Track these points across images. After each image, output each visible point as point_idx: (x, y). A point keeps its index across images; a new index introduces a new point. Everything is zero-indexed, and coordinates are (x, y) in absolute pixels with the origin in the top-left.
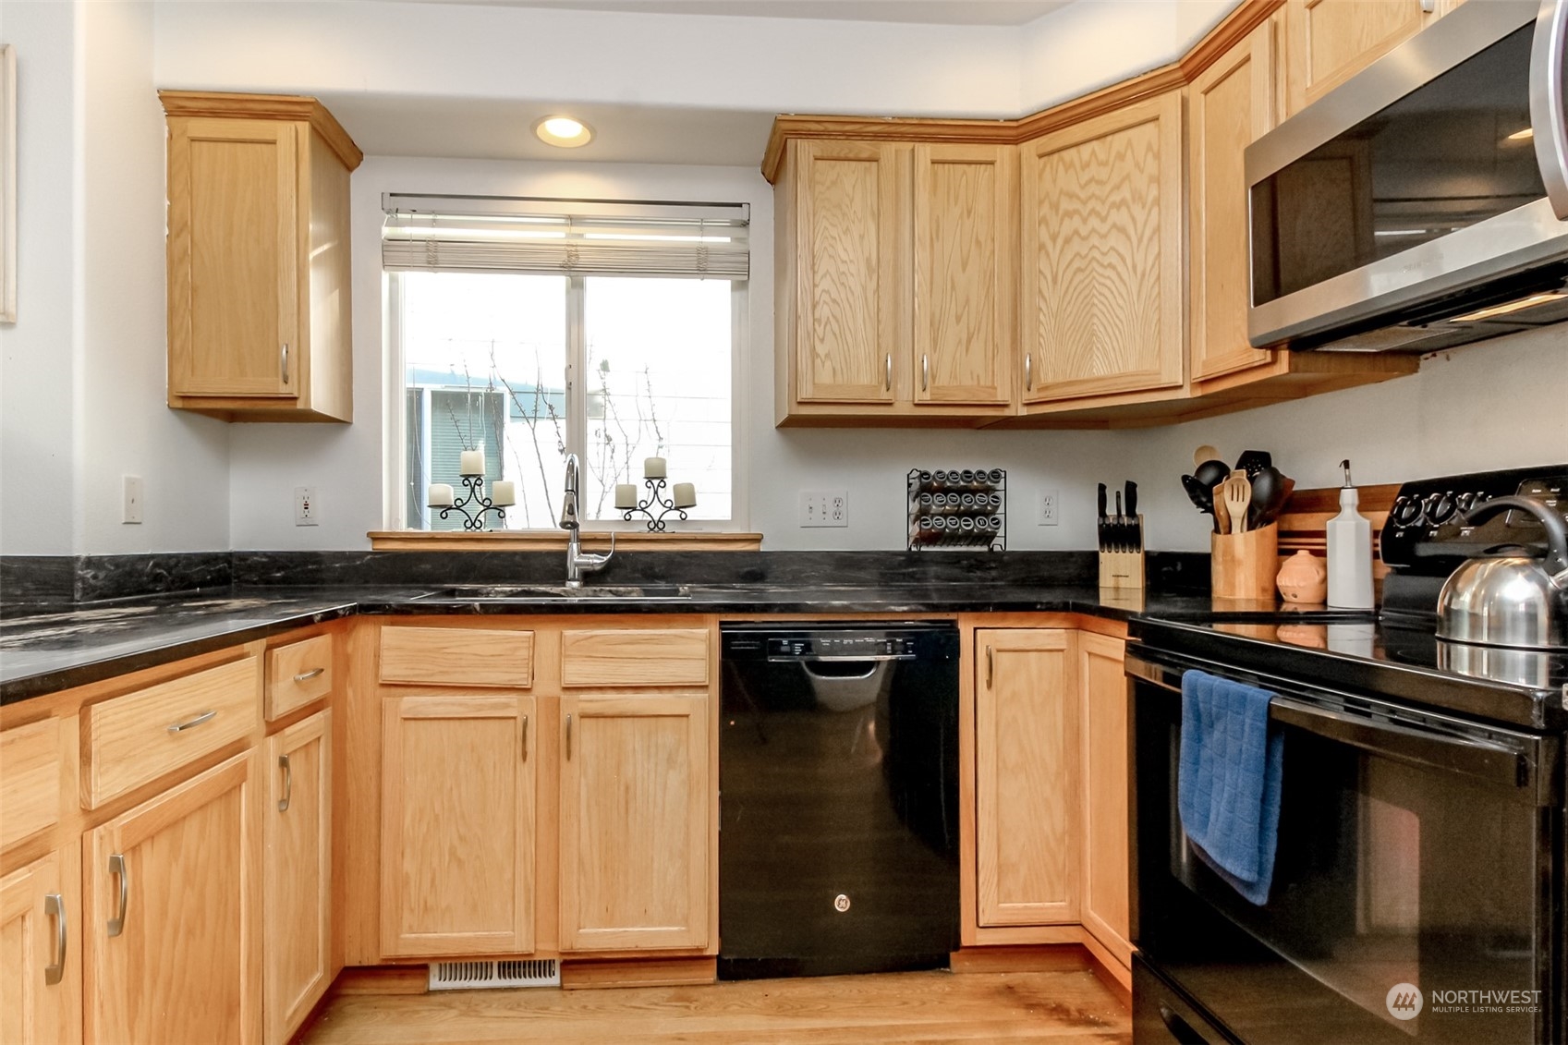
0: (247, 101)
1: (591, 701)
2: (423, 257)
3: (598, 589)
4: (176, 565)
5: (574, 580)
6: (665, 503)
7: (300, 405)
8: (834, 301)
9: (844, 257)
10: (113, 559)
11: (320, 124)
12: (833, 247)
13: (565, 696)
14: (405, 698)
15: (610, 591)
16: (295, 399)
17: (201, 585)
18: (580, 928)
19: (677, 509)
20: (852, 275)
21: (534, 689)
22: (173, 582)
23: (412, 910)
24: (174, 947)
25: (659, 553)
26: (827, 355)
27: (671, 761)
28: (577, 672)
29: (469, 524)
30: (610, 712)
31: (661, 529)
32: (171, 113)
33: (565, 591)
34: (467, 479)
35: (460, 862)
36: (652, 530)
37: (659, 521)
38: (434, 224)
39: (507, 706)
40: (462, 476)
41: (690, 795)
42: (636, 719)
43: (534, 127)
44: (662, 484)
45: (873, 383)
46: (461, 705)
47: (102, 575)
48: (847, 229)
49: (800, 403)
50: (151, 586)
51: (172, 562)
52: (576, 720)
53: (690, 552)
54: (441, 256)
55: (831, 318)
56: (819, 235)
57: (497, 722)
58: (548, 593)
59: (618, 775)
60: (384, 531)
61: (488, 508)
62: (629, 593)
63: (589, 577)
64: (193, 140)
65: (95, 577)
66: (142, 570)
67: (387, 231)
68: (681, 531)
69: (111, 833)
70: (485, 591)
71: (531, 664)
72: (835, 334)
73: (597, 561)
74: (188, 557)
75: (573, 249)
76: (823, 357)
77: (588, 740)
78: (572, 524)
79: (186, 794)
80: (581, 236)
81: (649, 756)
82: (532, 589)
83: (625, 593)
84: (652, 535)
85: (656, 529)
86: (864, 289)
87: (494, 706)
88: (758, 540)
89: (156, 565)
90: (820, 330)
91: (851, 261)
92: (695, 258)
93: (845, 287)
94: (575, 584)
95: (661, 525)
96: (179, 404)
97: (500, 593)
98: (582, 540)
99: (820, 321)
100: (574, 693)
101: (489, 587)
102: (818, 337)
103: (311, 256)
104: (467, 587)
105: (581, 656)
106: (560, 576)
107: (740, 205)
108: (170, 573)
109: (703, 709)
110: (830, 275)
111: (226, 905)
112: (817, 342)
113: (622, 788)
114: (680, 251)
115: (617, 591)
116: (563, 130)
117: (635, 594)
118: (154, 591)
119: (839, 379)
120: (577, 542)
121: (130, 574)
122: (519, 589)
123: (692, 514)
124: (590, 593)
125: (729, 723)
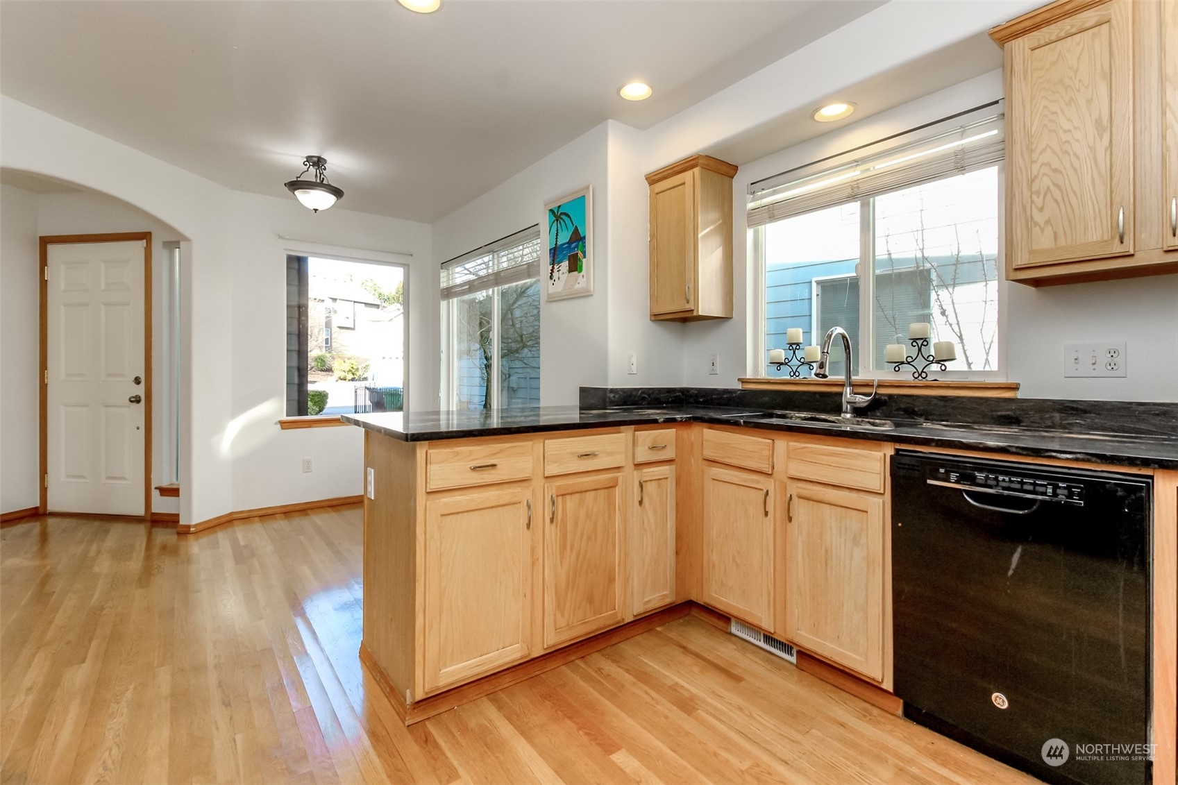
0: (674, 167)
1: (804, 489)
2: (766, 215)
3: (860, 419)
4: (653, 393)
5: (846, 412)
6: (928, 357)
7: (695, 314)
8: (1055, 171)
9: (1067, 126)
10: (622, 390)
11: (706, 165)
12: (1054, 122)
13: (789, 482)
14: (713, 468)
15: (869, 422)
16: (693, 310)
17: (666, 403)
18: (798, 630)
19: (938, 362)
20: (1078, 141)
21: (773, 475)
22: (651, 401)
23: (716, 582)
24: (581, 540)
25: (918, 397)
26: (1048, 222)
27: (856, 541)
28: (797, 469)
29: (792, 374)
30: (815, 497)
31: (924, 378)
32: (650, 184)
33: (838, 420)
34: (791, 346)
35: (737, 565)
36: (916, 378)
37: (922, 372)
38: (774, 193)
39: (758, 482)
40: (788, 344)
41: (868, 569)
42: (832, 507)
43: (812, 117)
44: (925, 343)
45: (1105, 238)
46: (736, 477)
47: (617, 396)
48: (1071, 99)
49: (1016, 269)
50: (640, 402)
51: (651, 392)
52: (794, 498)
53: (945, 397)
54: (776, 212)
55: (1052, 188)
56: (1038, 115)
57: (754, 490)
58: (829, 421)
59: (821, 540)
60: (748, 377)
61: (803, 363)
62: (883, 425)
63: (859, 412)
64: (657, 194)
65: (614, 397)
66: (636, 394)
67: (751, 205)
68: (943, 379)
69: (551, 486)
70: (790, 416)
71: (771, 460)
72: (1056, 201)
73: (862, 400)
74: (660, 390)
75: (855, 183)
76: (1042, 225)
77: (801, 511)
78: (822, 375)
79: (586, 482)
80: (868, 170)
81: (840, 534)
82: (817, 416)
83: (880, 424)
84: (919, 382)
85: (920, 378)
86: (1093, 149)
87: (752, 481)
88: (1015, 388)
89: (642, 393)
90: (1039, 201)
91: (1076, 128)
92: (953, 161)
93: (1069, 154)
94: (848, 416)
95: (924, 375)
96: (653, 318)
97: (797, 418)
98: (852, 385)
99: (1038, 193)
100: (796, 481)
101: (792, 413)
102: (1037, 207)
103: (700, 236)
104: (779, 412)
105: (798, 459)
106: (838, 410)
107: (997, 102)
108: (649, 396)
109: (879, 509)
110: (1051, 148)
111: (608, 534)
112: (1035, 211)
113: (823, 550)
114: (943, 158)
115: (873, 422)
116: (834, 111)
117: (887, 426)
118: (641, 404)
119: (1062, 242)
120: (850, 386)
121: (630, 396)
122: (810, 416)
123: (950, 366)
124: (855, 423)
125: (897, 524)
